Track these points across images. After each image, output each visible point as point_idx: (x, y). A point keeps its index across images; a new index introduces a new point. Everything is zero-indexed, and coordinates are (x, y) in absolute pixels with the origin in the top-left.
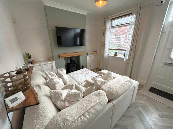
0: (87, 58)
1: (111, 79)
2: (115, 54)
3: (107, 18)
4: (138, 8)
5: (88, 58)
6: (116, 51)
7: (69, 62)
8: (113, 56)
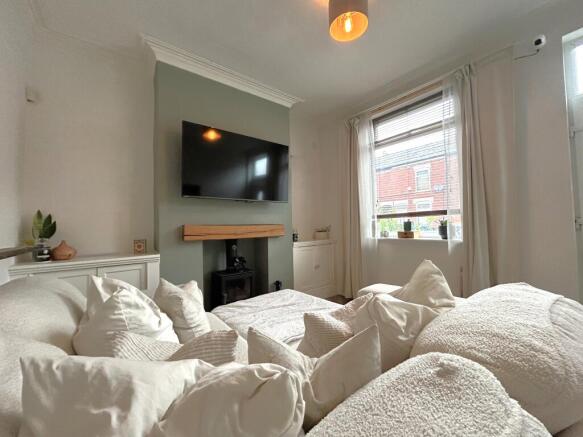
0: (295, 250)
1: (446, 301)
2: (403, 230)
3: (358, 117)
4: (461, 70)
5: (299, 251)
6: (406, 219)
7: (223, 266)
8: (396, 237)
